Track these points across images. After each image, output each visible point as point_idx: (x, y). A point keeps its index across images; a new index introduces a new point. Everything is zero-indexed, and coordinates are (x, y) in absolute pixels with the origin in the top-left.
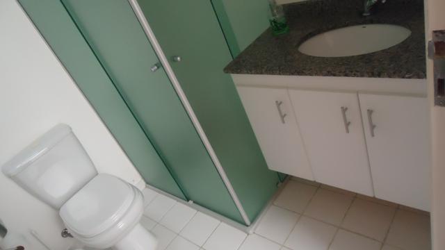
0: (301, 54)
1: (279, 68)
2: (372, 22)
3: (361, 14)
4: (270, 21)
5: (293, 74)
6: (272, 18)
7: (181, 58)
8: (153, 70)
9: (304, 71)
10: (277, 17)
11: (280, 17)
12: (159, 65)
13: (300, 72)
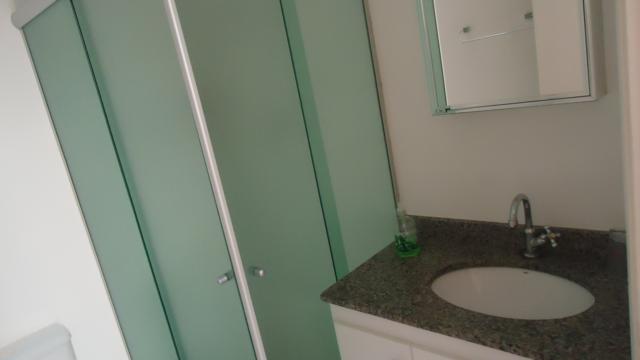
0: (436, 298)
1: (403, 313)
2: (537, 268)
3: (522, 252)
4: (396, 237)
5: (422, 327)
6: (398, 234)
7: (264, 273)
8: (220, 281)
9: (441, 328)
10: (407, 233)
11: (410, 235)
12: (231, 275)
13: (433, 326)
